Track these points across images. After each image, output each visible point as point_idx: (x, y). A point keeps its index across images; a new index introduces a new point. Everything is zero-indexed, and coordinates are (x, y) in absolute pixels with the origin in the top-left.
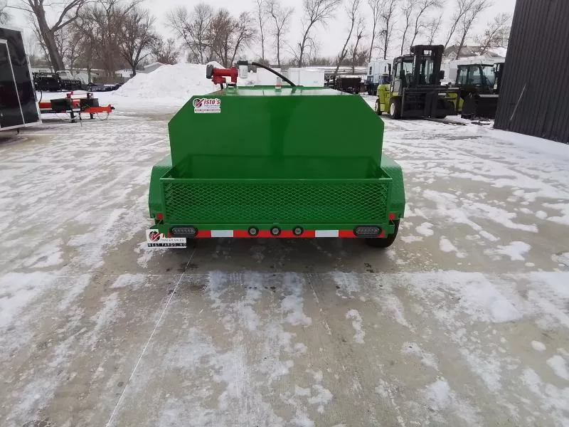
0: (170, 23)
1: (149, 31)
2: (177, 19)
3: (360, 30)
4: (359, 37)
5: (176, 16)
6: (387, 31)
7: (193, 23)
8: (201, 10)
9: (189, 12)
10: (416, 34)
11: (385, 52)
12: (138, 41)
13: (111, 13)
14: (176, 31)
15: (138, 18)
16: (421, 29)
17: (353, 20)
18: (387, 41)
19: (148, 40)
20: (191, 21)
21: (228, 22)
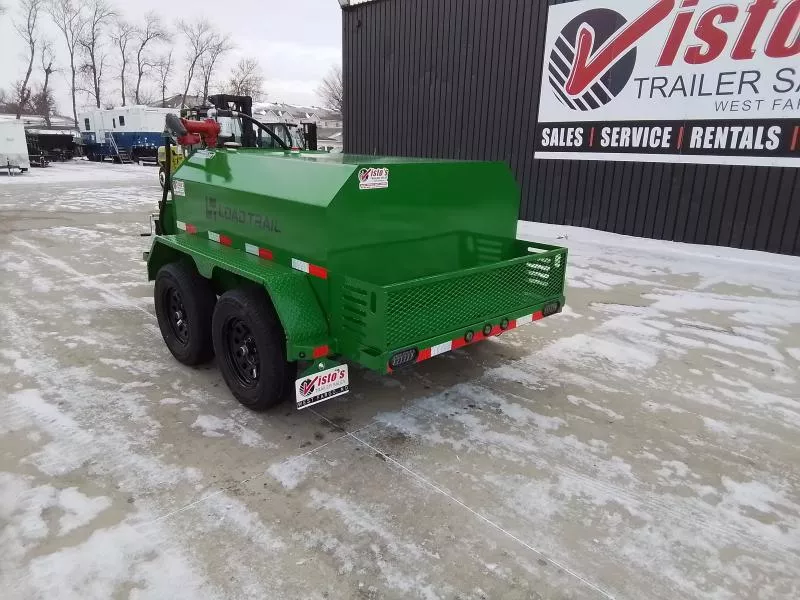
3: (47, 61)
4: (48, 71)
6: (93, 67)
10: (140, 75)
11: (97, 97)
16: (145, 68)
17: (31, 42)
18: (97, 82)
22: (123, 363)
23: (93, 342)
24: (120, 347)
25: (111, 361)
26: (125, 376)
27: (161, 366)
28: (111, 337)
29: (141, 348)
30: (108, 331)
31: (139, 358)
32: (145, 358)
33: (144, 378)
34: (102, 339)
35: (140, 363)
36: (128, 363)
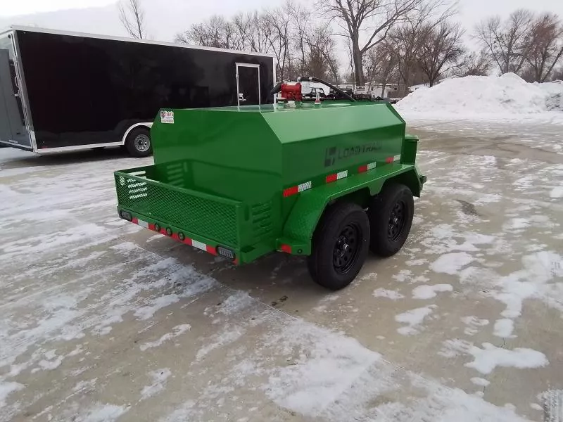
0: (477, 34)
1: (455, 44)
2: (486, 30)
5: (486, 26)
7: (506, 32)
8: (517, 18)
9: (502, 21)
12: (441, 56)
13: (416, 31)
14: (483, 42)
15: (446, 33)
19: (452, 55)
20: (503, 29)
21: (553, 27)
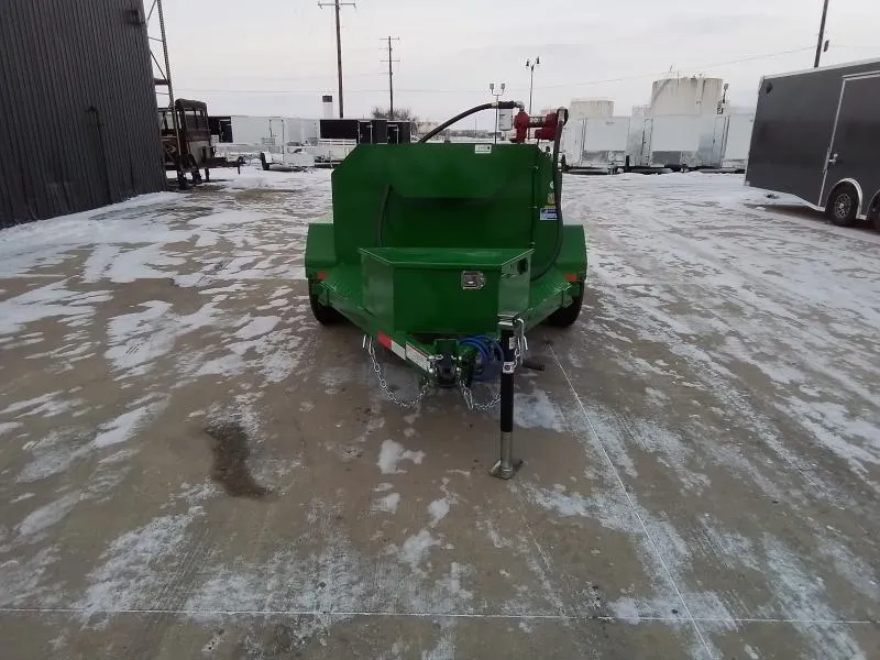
22: (613, 335)
23: (639, 360)
24: (612, 348)
25: (621, 338)
26: (613, 326)
27: (584, 325)
28: (621, 363)
29: (594, 343)
30: (624, 371)
31: (599, 335)
32: (593, 334)
33: (599, 322)
34: (631, 363)
35: (599, 331)
36: (608, 333)
